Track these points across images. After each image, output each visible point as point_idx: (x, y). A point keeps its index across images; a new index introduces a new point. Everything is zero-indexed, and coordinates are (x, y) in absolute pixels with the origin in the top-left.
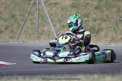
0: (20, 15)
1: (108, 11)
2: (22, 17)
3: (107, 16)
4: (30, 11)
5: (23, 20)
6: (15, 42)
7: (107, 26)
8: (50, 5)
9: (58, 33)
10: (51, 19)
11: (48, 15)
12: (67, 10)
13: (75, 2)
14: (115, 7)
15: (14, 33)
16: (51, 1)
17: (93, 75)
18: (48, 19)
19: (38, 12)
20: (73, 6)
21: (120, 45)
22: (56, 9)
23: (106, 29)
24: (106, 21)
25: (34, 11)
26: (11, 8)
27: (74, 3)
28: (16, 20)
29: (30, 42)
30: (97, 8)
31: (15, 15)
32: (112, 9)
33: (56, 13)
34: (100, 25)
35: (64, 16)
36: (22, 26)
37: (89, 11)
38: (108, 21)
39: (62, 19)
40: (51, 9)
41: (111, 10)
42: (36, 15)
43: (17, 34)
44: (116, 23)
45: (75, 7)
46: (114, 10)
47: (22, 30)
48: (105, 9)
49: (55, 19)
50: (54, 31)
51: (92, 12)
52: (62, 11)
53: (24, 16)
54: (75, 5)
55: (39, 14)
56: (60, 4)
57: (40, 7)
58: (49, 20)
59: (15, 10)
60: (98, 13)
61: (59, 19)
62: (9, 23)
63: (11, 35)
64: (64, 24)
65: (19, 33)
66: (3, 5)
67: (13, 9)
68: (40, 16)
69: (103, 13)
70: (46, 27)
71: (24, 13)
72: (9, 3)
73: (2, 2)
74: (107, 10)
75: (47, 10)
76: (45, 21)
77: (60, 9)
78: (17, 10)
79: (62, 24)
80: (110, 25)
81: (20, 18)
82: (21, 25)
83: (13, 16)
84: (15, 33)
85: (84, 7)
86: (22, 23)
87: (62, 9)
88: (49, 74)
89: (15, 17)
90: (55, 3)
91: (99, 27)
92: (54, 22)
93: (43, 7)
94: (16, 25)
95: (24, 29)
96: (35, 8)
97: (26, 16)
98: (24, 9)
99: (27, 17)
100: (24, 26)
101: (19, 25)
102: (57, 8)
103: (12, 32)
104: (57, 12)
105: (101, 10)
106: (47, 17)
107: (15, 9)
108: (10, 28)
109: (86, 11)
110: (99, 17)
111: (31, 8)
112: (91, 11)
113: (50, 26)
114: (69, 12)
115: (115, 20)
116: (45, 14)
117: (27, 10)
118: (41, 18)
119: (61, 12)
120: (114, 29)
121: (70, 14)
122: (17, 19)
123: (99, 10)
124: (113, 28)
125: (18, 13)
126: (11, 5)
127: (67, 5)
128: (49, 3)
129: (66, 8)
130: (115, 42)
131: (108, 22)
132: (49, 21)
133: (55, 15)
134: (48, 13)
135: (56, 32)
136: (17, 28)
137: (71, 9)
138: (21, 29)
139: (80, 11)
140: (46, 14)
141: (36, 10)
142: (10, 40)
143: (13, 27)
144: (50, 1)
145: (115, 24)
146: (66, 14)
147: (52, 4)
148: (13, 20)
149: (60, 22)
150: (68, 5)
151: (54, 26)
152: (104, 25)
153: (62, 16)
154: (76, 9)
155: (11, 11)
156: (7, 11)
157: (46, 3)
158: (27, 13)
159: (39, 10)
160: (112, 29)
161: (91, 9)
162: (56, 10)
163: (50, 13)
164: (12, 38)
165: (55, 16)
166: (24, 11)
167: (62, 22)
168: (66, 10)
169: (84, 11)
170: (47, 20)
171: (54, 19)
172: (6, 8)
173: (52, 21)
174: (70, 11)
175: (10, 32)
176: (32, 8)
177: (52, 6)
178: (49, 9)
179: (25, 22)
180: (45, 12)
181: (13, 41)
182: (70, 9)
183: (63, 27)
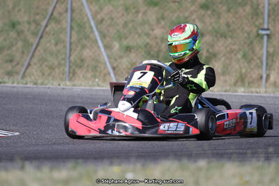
0: (29, 23)
1: (230, 15)
2: (33, 27)
3: (228, 25)
4: (52, 14)
5: (35, 34)
6: (18, 83)
7: (228, 49)
9: (115, 65)
10: (100, 32)
11: (92, 23)
12: (137, 12)
14: (246, 4)
15: (14, 63)
17: (195, 161)
18: (92, 32)
19: (71, 16)
20: (152, 2)
21: (257, 92)
22: (111, 8)
23: (224, 55)
24: (225, 37)
25: (60, 14)
26: (8, 6)
28: (19, 33)
29: (52, 84)
30: (205, 7)
31: (19, 23)
32: (241, 10)
33: (112, 19)
34: (212, 46)
35: (130, 25)
36: (34, 47)
37: (186, 14)
38: (231, 37)
39: (125, 31)
40: (101, 9)
41: (236, 13)
42: (67, 22)
43: (22, 66)
44: (248, 42)
45: (156, 4)
46: (244, 11)
47: (33, 56)
48: (224, 8)
49: (108, 31)
50: (106, 59)
51: (193, 17)
52: (125, 14)
53: (38, 24)
55: (72, 20)
57: (74, 4)
58: (97, 33)
59: (19, 10)
60: (207, 20)
61: (118, 31)
62: (5, 40)
63: (9, 67)
64: (131, 44)
65: (26, 64)
67: (13, 8)
68: (74, 26)
69: (219, 18)
70: (88, 51)
71: (38, 17)
74: (229, 11)
75: (91, 10)
76: (87, 37)
77: (120, 8)
78: (23, 10)
79: (125, 43)
80: (236, 47)
81: (29, 29)
82: (32, 45)
83: (13, 25)
84: (18, 64)
85: (176, 4)
86: (34, 41)
87: (127, 9)
88: (96, 159)
89: (19, 27)
91: (210, 50)
92: (108, 39)
93: (82, 4)
94: (20, 44)
95: (37, 53)
96: (63, 6)
97: (44, 24)
98: (37, 8)
99: (46, 26)
100: (39, 48)
101: (27, 44)
102: (113, 6)
103: (11, 61)
104: (113, 16)
105: (214, 10)
106: (91, 27)
107: (17, 9)
108: (6, 52)
109: (181, 15)
110: (210, 28)
111: (55, 7)
112: (191, 13)
113: (99, 47)
114: (140, 15)
115: (246, 35)
116: (85, 19)
117: (46, 10)
118: (76, 29)
119: (123, 15)
120: (244, 56)
121: (143, 20)
122: (22, 32)
123: (209, 12)
124: (241, 53)
125: (26, 19)
127: (136, 1)
129: (134, 8)
130: (247, 84)
131: (230, 40)
132: (95, 36)
133: (109, 22)
134: (93, 19)
135: (110, 62)
136: (23, 53)
137: (146, 8)
138: (31, 54)
139: (166, 14)
140: (88, 19)
141: (66, 11)
142: (6, 79)
143: (14, 48)
145: (245, 43)
146: (133, 21)
148: (13, 34)
149: (120, 38)
151: (107, 47)
152: (221, 46)
153: (126, 24)
154: (156, 8)
155: (9, 12)
158: (45, 18)
159: (72, 11)
160: (239, 56)
161: (193, 8)
162: (111, 11)
163: (99, 17)
164: (9, 74)
165: (109, 26)
166: (38, 14)
167: (126, 38)
168: (134, 11)
169: (176, 15)
170: (91, 36)
171: (106, 32)
173: (103, 36)
174: (145, 13)
175: (6, 61)
176: (58, 6)
177: (102, 1)
178: (96, 8)
179: (41, 37)
180: (87, 15)
181: (13, 83)
182: (143, 8)
183: (128, 49)
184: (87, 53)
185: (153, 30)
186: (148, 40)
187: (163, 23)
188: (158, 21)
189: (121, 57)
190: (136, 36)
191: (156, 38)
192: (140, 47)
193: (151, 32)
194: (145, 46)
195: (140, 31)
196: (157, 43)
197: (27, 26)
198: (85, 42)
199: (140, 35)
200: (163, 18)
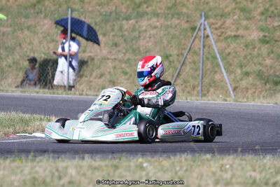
0: (178, 55)
8: (226, 38)
11: (218, 56)
12: (254, 48)
13: (266, 34)
16: (229, 33)
20: (264, 41)
22: (235, 45)
26: (164, 43)
27: (265, 36)
28: (171, 62)
31: (171, 56)
35: (249, 57)
36: (178, 72)
39: (245, 61)
40: (229, 46)
45: (268, 42)
49: (233, 61)
50: (227, 81)
52: (245, 49)
54: (267, 39)
56: (242, 37)
58: (221, 63)
59: (171, 47)
61: (240, 61)
64: (248, 70)
66: (152, 38)
67: (167, 45)
72: (162, 36)
73: (151, 34)
77: (242, 45)
78: (174, 45)
79: (244, 70)
81: (178, 60)
83: (167, 57)
87: (246, 46)
89: (171, 59)
90: (235, 36)
94: (171, 70)
98: (184, 44)
111: (192, 44)
114: (256, 50)
118: (211, 60)
121: (258, 53)
122: (173, 61)
125: (176, 52)
126: (165, 38)
127: (253, 40)
128: (225, 36)
129: (252, 45)
133: (234, 55)
144: (226, 32)
146: (250, 54)
147: (230, 37)
148: (167, 63)
149: (241, 67)
150: (256, 38)
153: (245, 57)
154: (268, 45)
155: (164, 47)
156: (158, 48)
157: (220, 36)
162: (235, 47)
165: (234, 57)
167: (246, 66)
168: (251, 47)
172: (156, 43)
174: (259, 49)
177: (228, 40)
178: (225, 45)
179: (182, 65)
182: (258, 45)
183: (247, 74)
184: (217, 77)
185: (265, 60)
186: (261, 68)
187: (272, 55)
188: (269, 54)
189: (241, 80)
190: (253, 65)
191: (267, 66)
192: (255, 72)
193: (262, 62)
194: (259, 72)
195: (255, 62)
196: (267, 70)
197: (176, 57)
198: (216, 69)
199: (255, 64)
200: (273, 52)
